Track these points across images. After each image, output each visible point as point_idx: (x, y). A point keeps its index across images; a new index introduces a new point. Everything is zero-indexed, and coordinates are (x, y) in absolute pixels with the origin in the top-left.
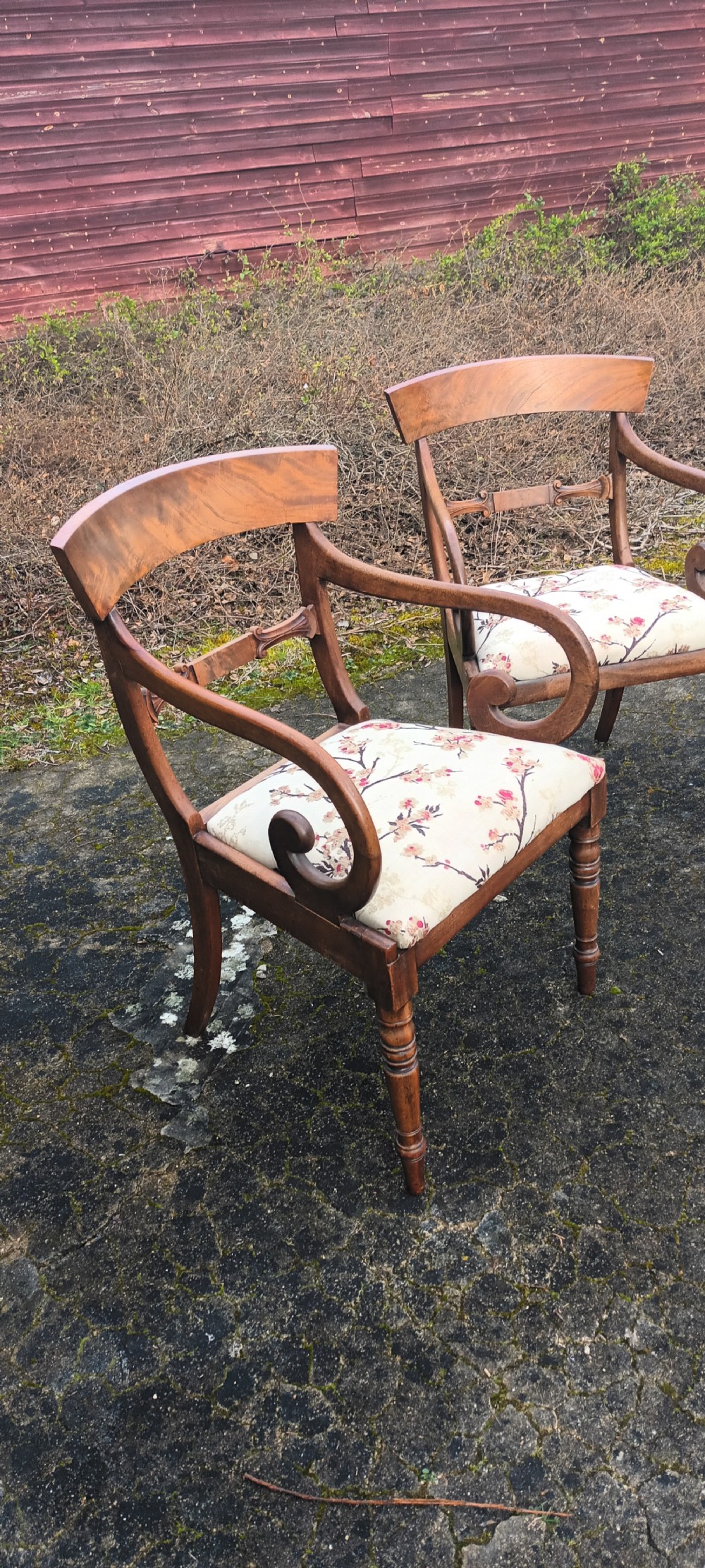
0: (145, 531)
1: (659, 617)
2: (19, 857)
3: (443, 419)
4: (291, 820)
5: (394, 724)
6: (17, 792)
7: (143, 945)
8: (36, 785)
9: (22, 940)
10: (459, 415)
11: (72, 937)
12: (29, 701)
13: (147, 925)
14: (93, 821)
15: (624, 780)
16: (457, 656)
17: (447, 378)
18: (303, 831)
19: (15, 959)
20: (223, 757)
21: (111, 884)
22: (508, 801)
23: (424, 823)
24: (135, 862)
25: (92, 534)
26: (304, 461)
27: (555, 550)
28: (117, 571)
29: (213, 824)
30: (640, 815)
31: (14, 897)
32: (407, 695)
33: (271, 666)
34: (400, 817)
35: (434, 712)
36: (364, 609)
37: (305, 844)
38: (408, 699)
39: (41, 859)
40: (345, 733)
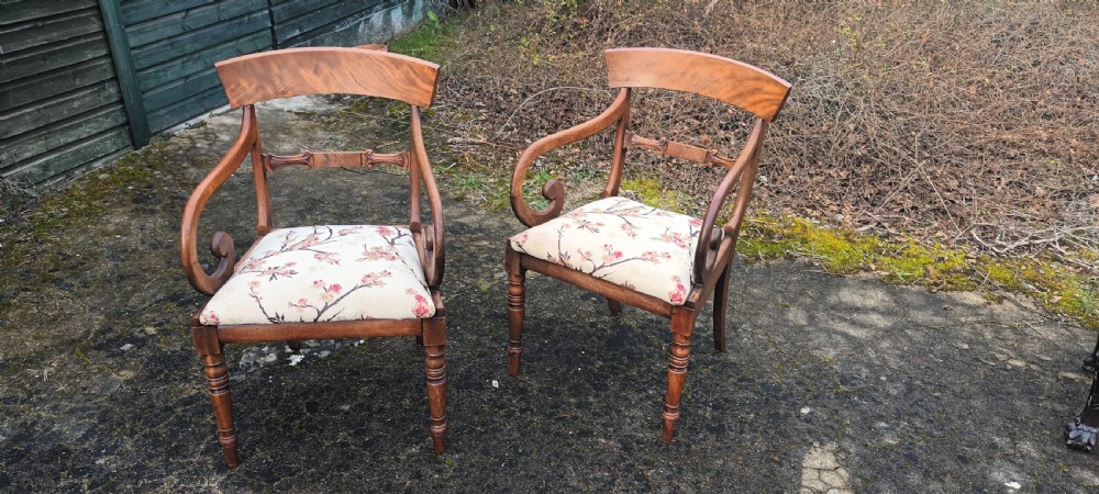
0: (299, 75)
1: (633, 259)
22: (332, 292)
25: (252, 66)
28: (264, 89)
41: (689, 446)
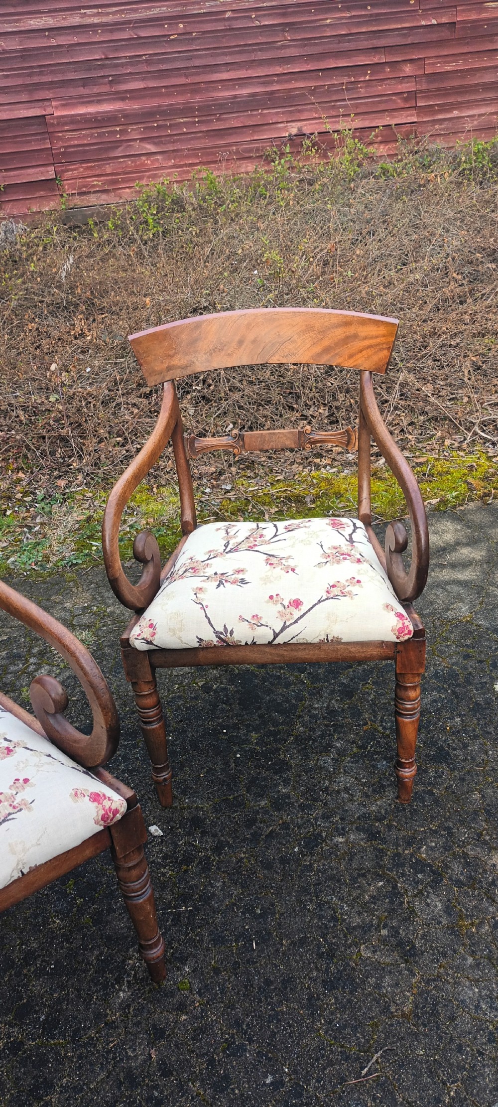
1: (319, 602)
41: (430, 793)
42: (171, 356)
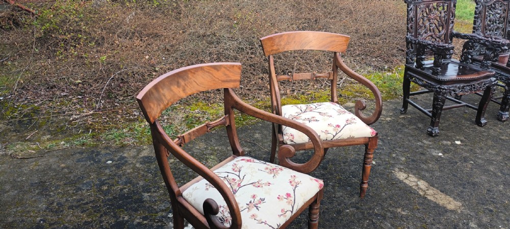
0: (172, 90)
1: (345, 125)
2: (118, 182)
3: (279, 49)
4: (211, 203)
5: (252, 159)
6: (121, 156)
7: (157, 222)
8: (128, 153)
9: (115, 216)
10: (284, 48)
11: (133, 216)
12: (130, 120)
13: (160, 214)
14: (146, 170)
15: (329, 172)
16: (277, 131)
17: (281, 36)
18: (215, 207)
19: (111, 223)
20: (194, 148)
21: (149, 196)
22: (289, 198)
23: (259, 205)
24: (158, 188)
25: (152, 93)
26: (230, 68)
27: (312, 84)
28: (160, 105)
29: (184, 194)
30: (333, 187)
31: (115, 198)
32: (258, 131)
33: (214, 116)
34: (250, 202)
35: (267, 139)
36: (247, 98)
37: (215, 212)
38: (259, 133)
39: (126, 183)
40: (234, 161)
42: (273, 46)
